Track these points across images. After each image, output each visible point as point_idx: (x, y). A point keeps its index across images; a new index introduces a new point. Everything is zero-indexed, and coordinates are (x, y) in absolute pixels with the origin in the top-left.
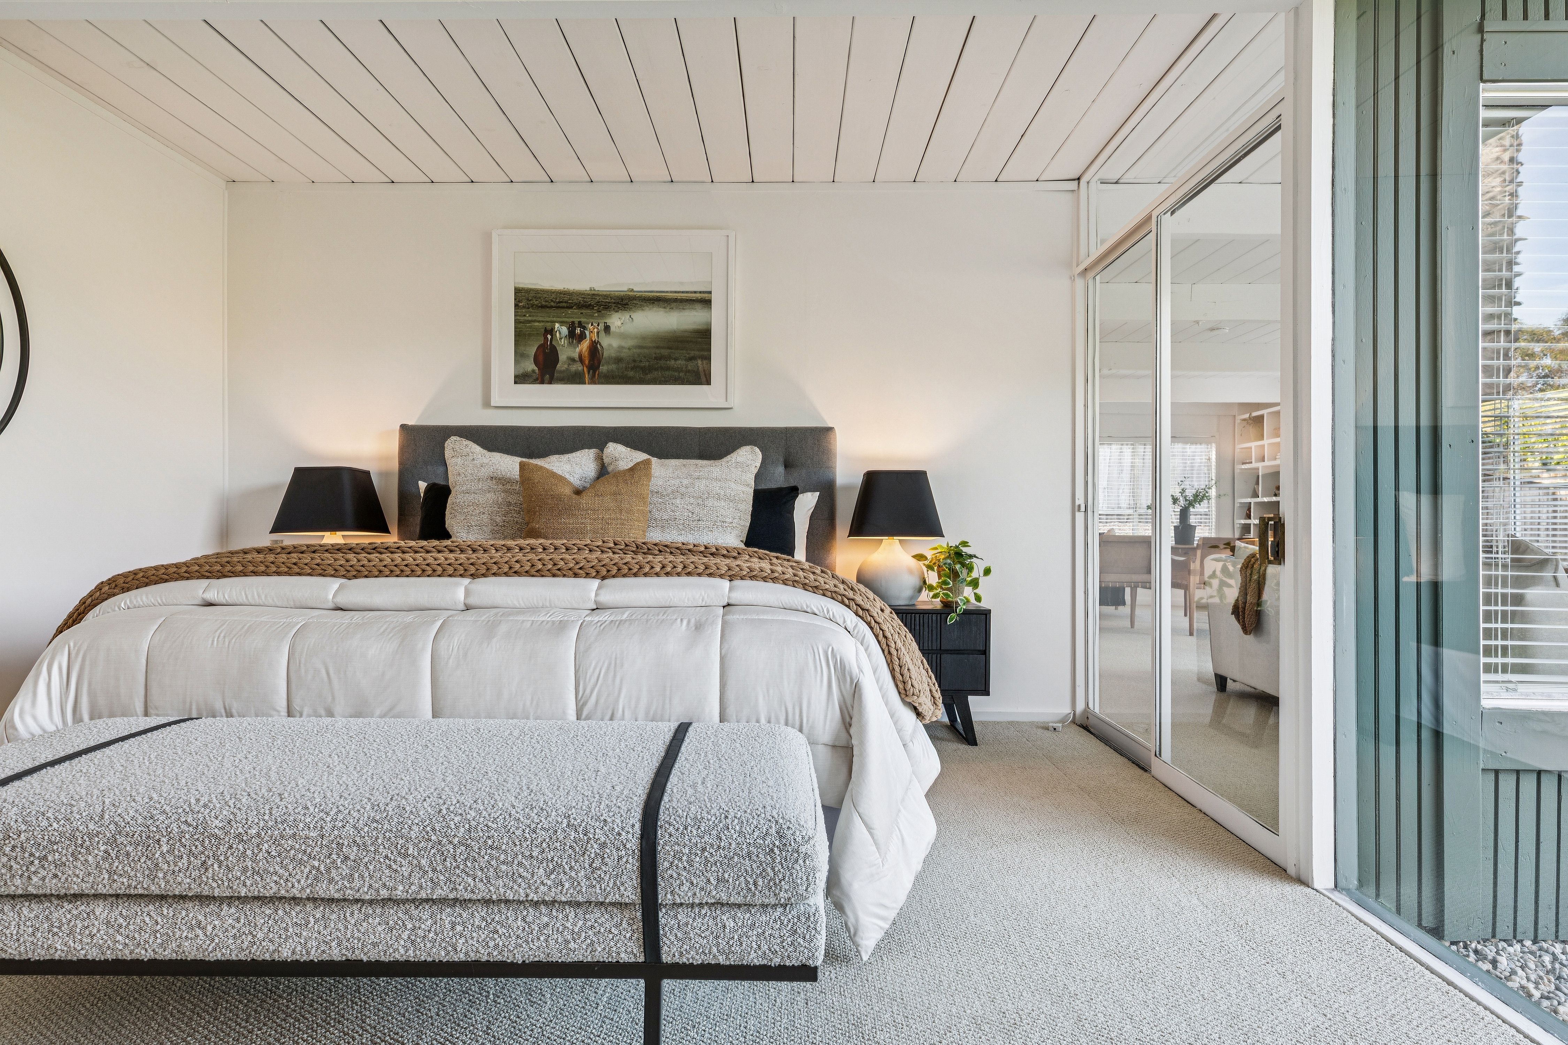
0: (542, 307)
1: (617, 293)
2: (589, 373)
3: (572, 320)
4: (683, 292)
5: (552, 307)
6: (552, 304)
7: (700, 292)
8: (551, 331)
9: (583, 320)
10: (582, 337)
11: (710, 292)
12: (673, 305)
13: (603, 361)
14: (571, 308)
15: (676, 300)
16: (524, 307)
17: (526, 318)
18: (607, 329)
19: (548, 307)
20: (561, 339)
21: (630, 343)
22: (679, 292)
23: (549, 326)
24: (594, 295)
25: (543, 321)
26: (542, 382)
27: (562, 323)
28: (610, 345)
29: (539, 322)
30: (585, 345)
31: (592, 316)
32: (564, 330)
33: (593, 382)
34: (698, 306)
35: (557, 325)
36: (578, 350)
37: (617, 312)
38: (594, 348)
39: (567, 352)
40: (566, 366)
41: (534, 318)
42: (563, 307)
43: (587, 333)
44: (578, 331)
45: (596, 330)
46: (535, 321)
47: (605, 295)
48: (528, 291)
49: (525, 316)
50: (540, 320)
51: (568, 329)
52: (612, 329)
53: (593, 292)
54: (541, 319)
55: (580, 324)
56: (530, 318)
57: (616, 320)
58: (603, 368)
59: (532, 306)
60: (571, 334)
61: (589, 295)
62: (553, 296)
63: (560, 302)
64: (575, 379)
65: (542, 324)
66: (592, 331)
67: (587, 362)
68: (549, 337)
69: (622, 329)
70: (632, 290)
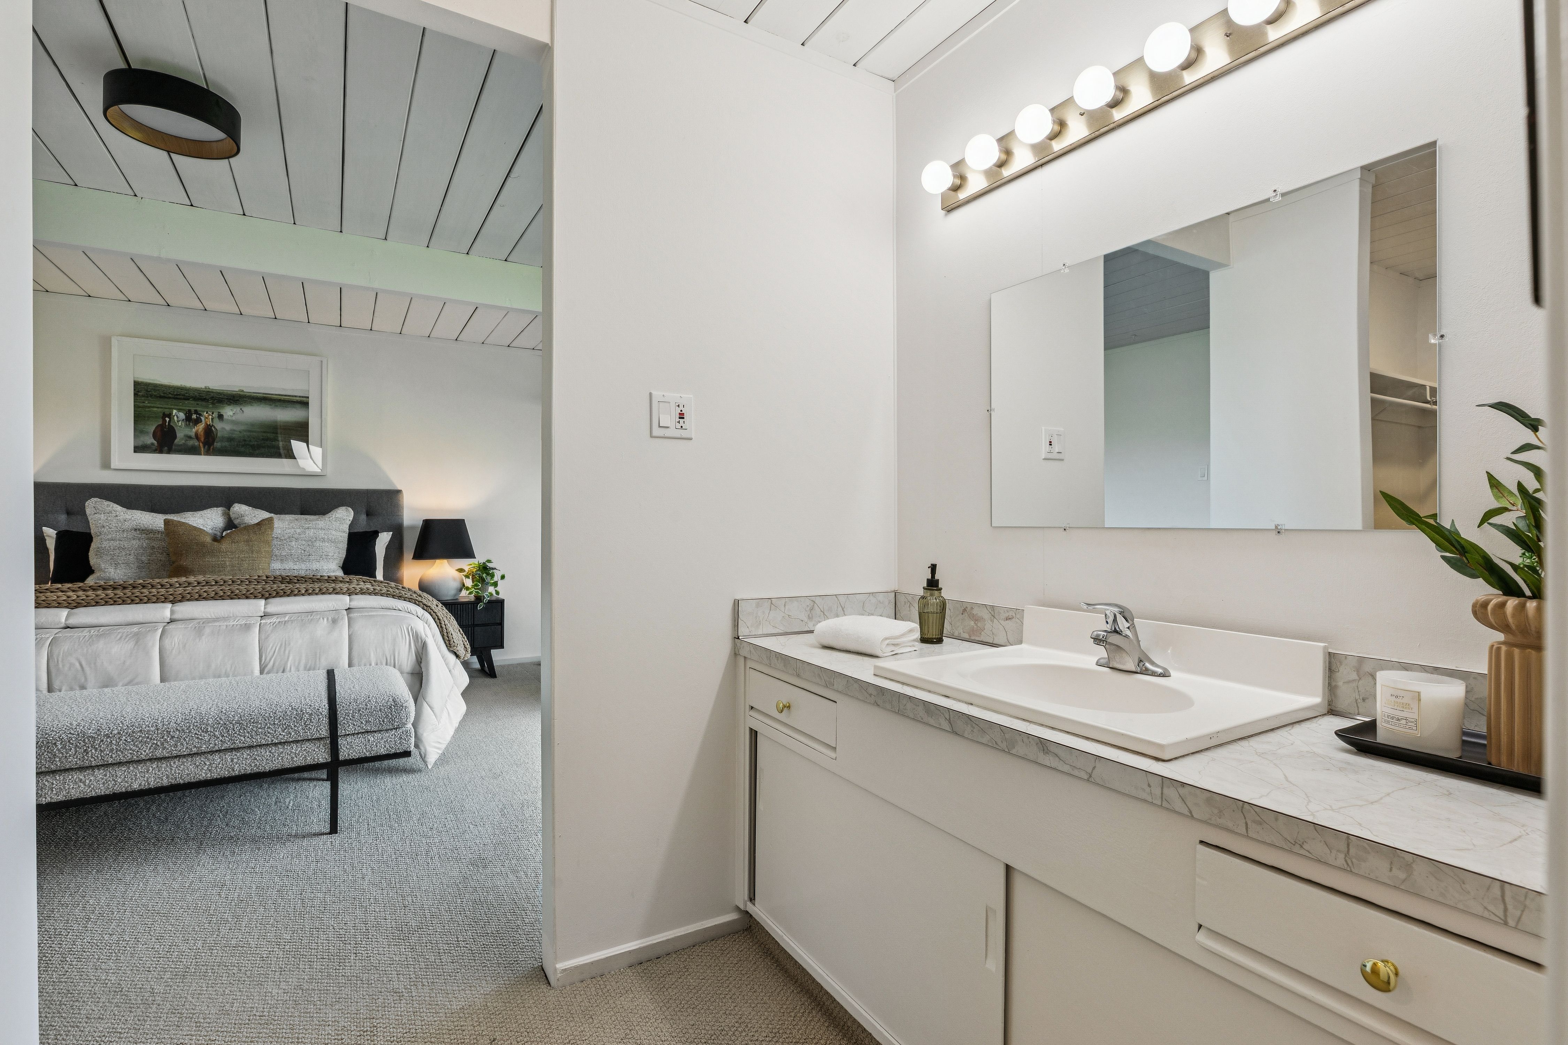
0: (161, 397)
1: (229, 392)
2: (204, 447)
3: (188, 408)
4: (285, 396)
5: (170, 398)
6: (170, 395)
7: (300, 397)
8: (170, 416)
9: (198, 409)
10: (198, 421)
11: (308, 397)
12: (277, 404)
13: (217, 440)
14: (188, 399)
15: (280, 400)
16: (143, 396)
17: (145, 404)
18: (220, 417)
19: (166, 398)
20: (178, 421)
21: (243, 428)
22: (282, 395)
23: (167, 411)
24: (209, 392)
25: (162, 408)
26: (161, 452)
27: (179, 410)
28: (223, 428)
29: (158, 408)
30: (200, 427)
31: (207, 407)
32: (182, 415)
33: (208, 453)
34: (298, 406)
35: (175, 411)
36: (194, 430)
37: (229, 405)
38: (209, 430)
39: (183, 431)
40: (183, 441)
41: (153, 405)
42: (181, 399)
43: (203, 418)
44: (194, 416)
45: (210, 417)
46: (153, 407)
47: (219, 393)
48: (148, 385)
49: (144, 402)
50: (158, 407)
51: (185, 415)
52: (225, 417)
53: (208, 390)
54: (159, 406)
55: (196, 412)
56: (149, 405)
57: (229, 412)
58: (217, 445)
59: (151, 396)
60: (188, 419)
61: (204, 391)
62: (171, 390)
63: (177, 395)
64: (192, 451)
65: (160, 410)
66: (207, 417)
67: (202, 439)
68: (167, 419)
69: (234, 418)
70: (243, 391)
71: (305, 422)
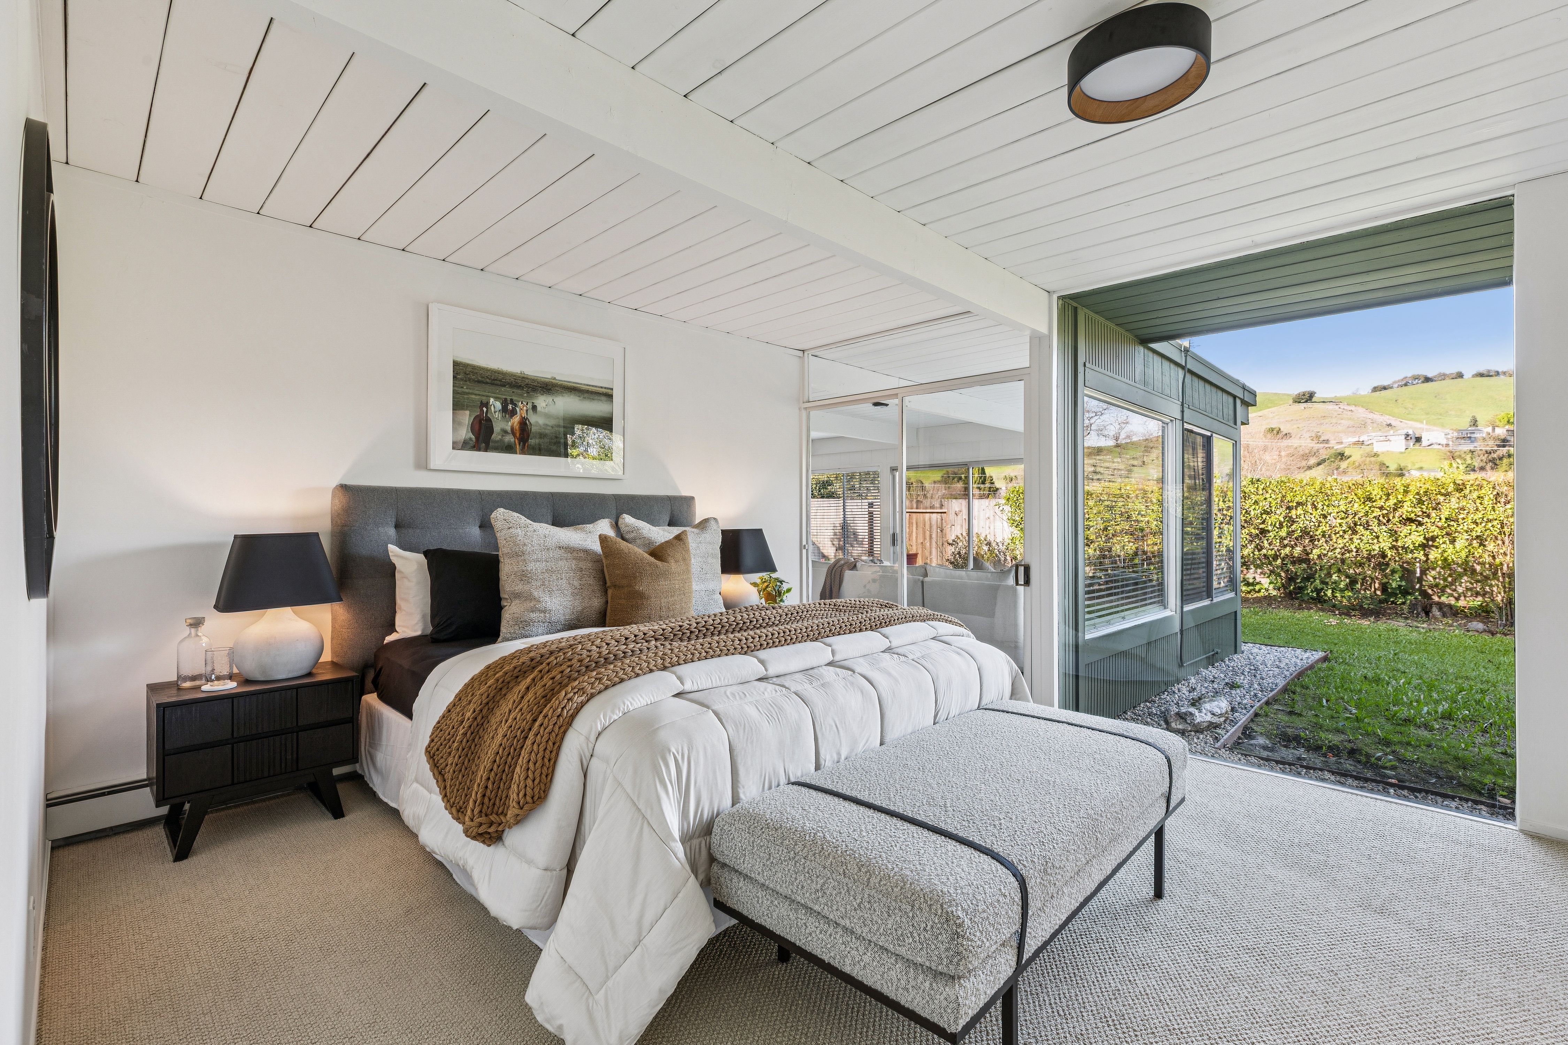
0: (479, 382)
1: (542, 379)
2: (519, 444)
3: (504, 397)
4: (593, 386)
5: (487, 383)
6: (488, 380)
7: (605, 388)
8: (487, 405)
9: (514, 398)
10: (513, 413)
11: (612, 389)
12: (586, 395)
13: (531, 435)
14: (504, 386)
15: (587, 392)
16: (462, 379)
17: (463, 390)
18: (534, 408)
19: (484, 383)
20: (495, 412)
21: (552, 422)
22: (590, 386)
23: (484, 399)
24: (524, 377)
25: (479, 395)
26: (479, 450)
27: (496, 399)
28: (537, 422)
29: (476, 395)
30: (516, 419)
31: (521, 396)
32: (499, 405)
33: (523, 452)
34: (603, 398)
35: (492, 400)
36: (510, 424)
37: (542, 395)
38: (524, 423)
39: (501, 425)
40: (500, 437)
41: (471, 391)
42: (497, 385)
43: (518, 409)
44: (510, 407)
45: (525, 408)
46: (472, 394)
47: (533, 380)
48: (466, 366)
49: (462, 387)
50: (476, 394)
51: (502, 404)
52: (539, 409)
53: (523, 376)
54: (477, 392)
55: (512, 402)
56: (467, 391)
57: (542, 402)
58: (532, 442)
59: (470, 380)
60: (504, 409)
61: (519, 377)
62: (489, 373)
63: (494, 380)
65: (478, 397)
66: (522, 409)
67: (518, 435)
68: (485, 409)
69: (546, 410)
70: (555, 379)
71: (609, 418)
